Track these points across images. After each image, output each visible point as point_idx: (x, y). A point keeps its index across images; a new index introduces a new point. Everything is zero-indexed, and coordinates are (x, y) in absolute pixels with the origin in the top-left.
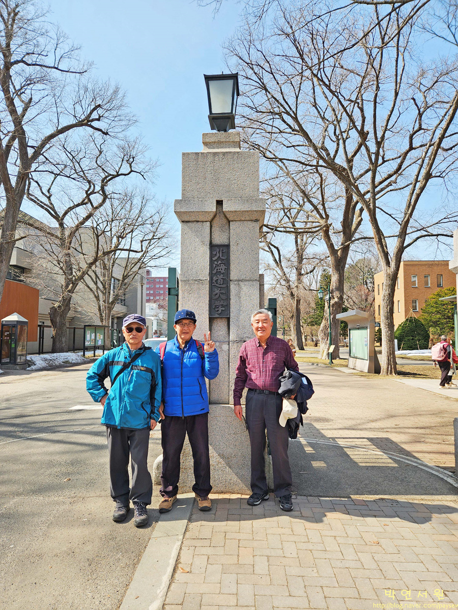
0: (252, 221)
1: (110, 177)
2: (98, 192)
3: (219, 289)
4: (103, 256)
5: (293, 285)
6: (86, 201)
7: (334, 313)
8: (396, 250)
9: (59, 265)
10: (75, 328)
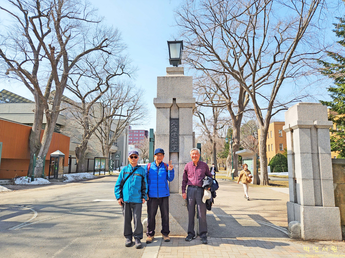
0: (189, 108)
1: (111, 76)
2: (104, 84)
3: (174, 139)
4: (106, 119)
5: (212, 135)
6: (97, 89)
7: (235, 151)
8: (267, 117)
9: (82, 124)
10: (89, 159)
